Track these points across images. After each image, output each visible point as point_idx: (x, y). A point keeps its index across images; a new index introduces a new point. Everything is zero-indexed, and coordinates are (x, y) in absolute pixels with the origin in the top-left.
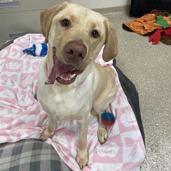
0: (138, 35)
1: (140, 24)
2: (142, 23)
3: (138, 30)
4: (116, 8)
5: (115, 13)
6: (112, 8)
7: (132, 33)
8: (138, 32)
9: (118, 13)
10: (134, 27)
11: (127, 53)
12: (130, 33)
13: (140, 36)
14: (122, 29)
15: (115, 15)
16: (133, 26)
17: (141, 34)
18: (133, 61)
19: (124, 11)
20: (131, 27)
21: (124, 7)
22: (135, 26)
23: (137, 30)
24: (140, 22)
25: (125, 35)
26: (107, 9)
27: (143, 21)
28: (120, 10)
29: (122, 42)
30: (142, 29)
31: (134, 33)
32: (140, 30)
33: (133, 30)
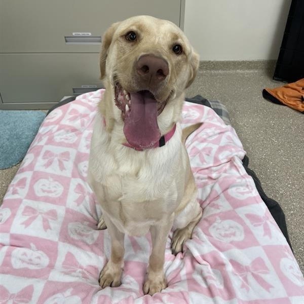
0: (293, 112)
1: (296, 93)
2: (299, 92)
3: (292, 103)
4: (251, 62)
5: (247, 71)
6: (244, 62)
7: (281, 107)
8: (292, 106)
9: (252, 71)
10: (285, 96)
11: (277, 139)
12: (277, 106)
13: (296, 113)
14: (263, 98)
15: (247, 74)
16: (283, 95)
17: (298, 111)
18: (291, 155)
19: (262, 69)
20: (280, 96)
21: (263, 62)
22: (287, 96)
23: (289, 102)
24: (296, 89)
25: (269, 109)
26: (234, 63)
27: (302, 88)
28: (256, 68)
29: (266, 121)
30: (299, 102)
31: (285, 107)
32: (294, 103)
33: (284, 103)
